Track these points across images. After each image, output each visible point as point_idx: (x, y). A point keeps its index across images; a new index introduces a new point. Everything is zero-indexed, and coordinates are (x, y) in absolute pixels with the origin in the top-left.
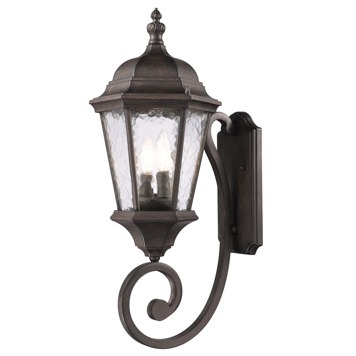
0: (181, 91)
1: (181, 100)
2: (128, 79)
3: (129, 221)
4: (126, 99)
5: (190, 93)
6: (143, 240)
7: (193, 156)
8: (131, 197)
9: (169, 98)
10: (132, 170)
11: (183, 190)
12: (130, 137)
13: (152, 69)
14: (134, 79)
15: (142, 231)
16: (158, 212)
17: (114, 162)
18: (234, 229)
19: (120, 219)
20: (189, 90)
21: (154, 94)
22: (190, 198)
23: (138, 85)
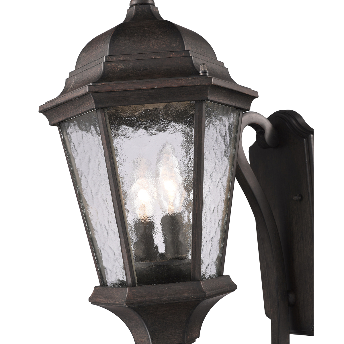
0: (193, 71)
1: (195, 86)
2: (100, 61)
3: (120, 305)
4: (98, 92)
5: (207, 74)
6: (148, 334)
7: (220, 183)
8: (122, 263)
9: (173, 85)
10: (118, 215)
11: (208, 242)
12: (110, 158)
13: (140, 41)
14: (110, 59)
15: (144, 320)
16: (170, 285)
17: (87, 205)
18: (292, 297)
19: (105, 301)
20: (206, 69)
21: (146, 80)
22: (221, 255)
23: (117, 69)
